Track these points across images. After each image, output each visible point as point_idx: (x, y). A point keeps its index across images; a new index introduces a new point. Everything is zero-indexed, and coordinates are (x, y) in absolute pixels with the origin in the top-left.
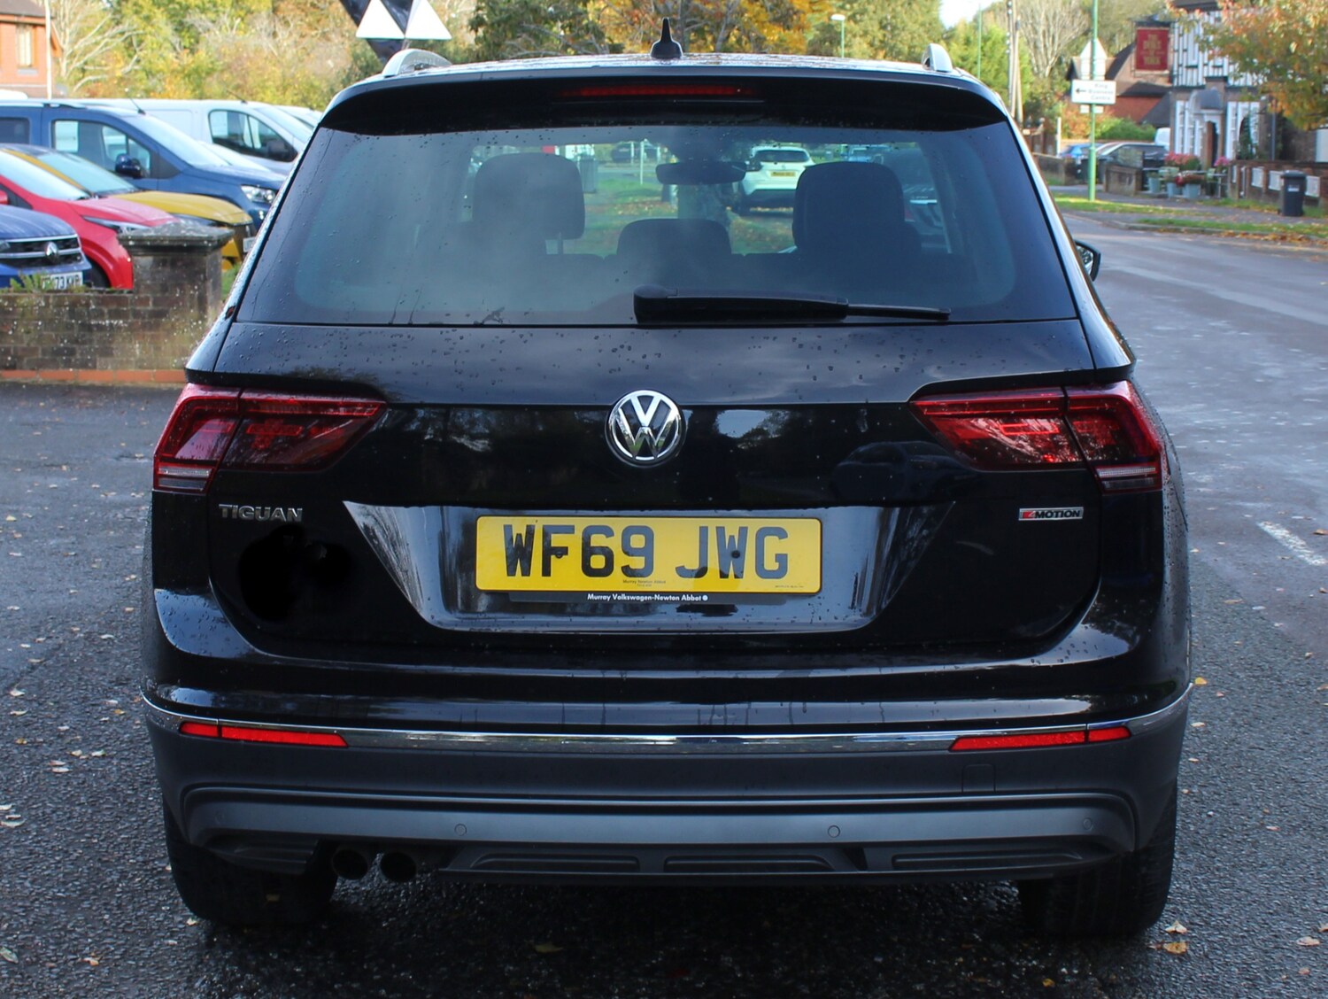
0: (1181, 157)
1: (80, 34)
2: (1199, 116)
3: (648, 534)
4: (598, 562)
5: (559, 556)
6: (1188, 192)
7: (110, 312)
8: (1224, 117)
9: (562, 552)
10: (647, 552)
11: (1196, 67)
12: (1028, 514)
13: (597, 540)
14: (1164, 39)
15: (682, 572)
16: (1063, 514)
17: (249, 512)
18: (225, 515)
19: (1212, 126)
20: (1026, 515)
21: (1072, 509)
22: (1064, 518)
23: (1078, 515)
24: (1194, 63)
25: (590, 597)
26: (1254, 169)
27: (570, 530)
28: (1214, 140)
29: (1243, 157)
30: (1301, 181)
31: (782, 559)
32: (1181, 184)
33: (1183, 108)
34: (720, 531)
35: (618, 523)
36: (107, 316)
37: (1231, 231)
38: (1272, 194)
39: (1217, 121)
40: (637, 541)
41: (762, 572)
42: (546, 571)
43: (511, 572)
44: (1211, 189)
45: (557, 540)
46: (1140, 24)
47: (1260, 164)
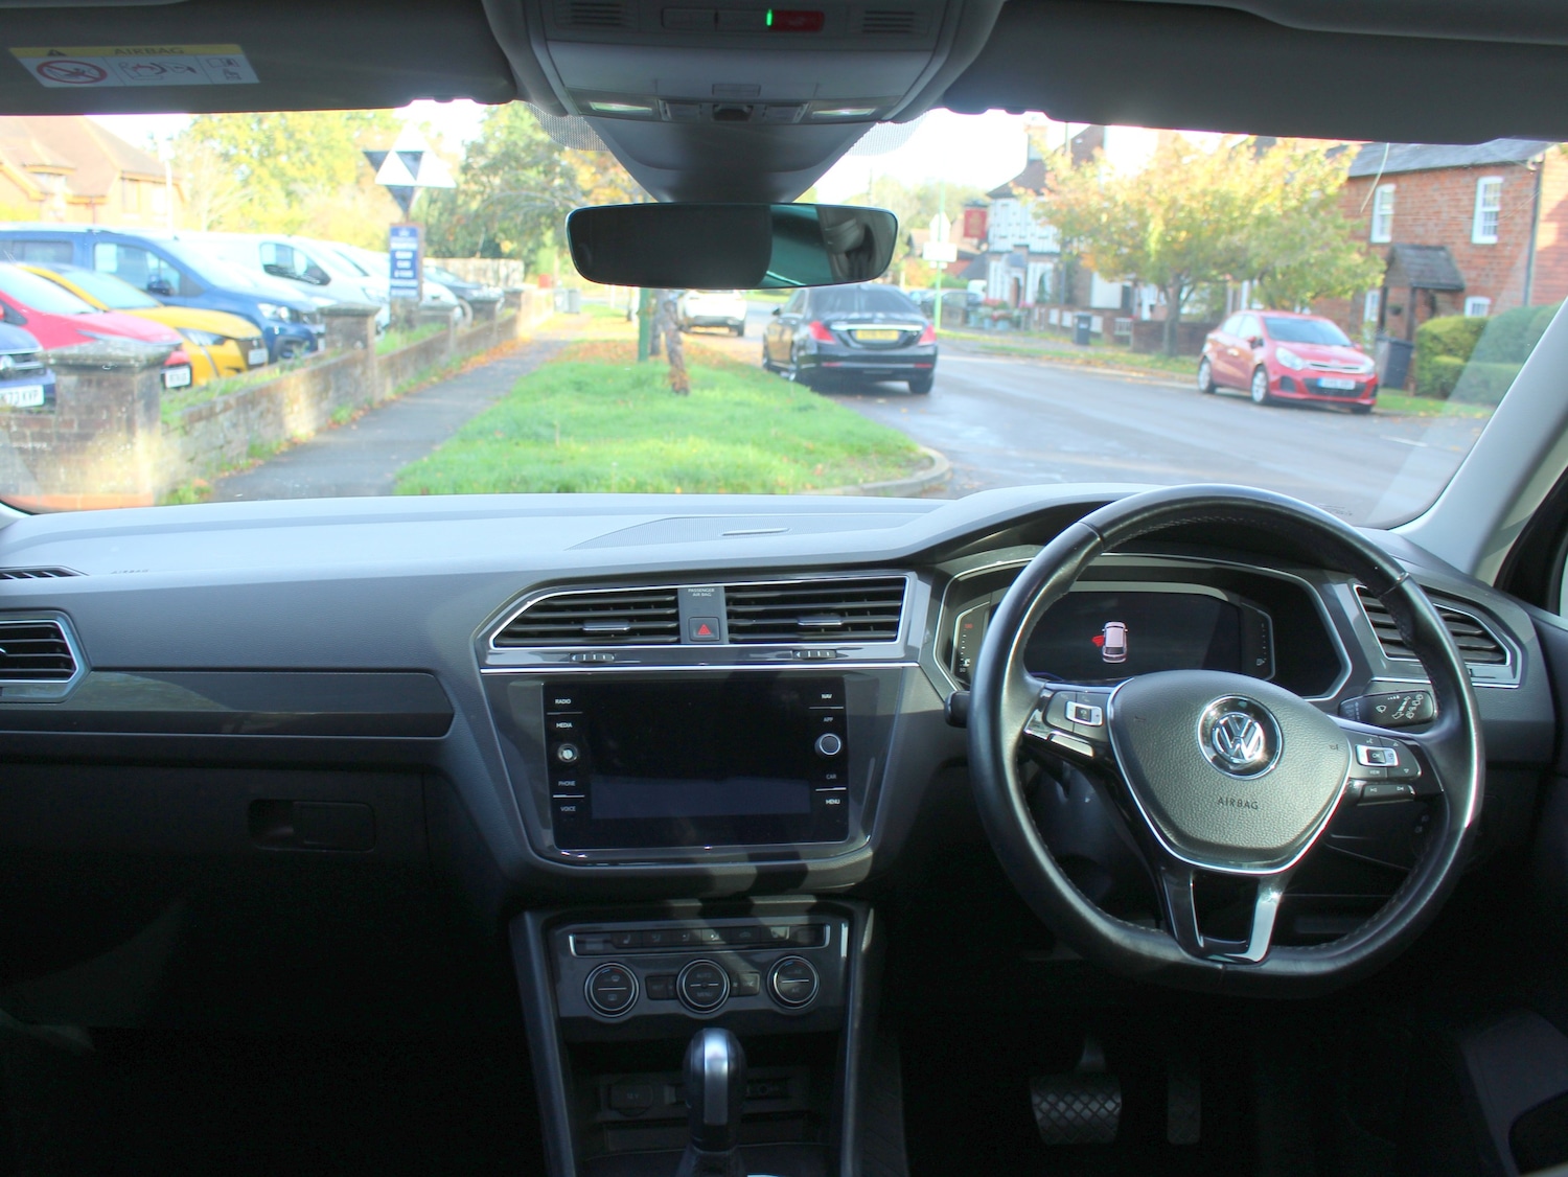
0: (994, 301)
1: (216, 195)
2: (1008, 272)
6: (1001, 325)
7: (33, 435)
8: (1026, 273)
11: (1004, 237)
14: (984, 216)
19: (1017, 280)
24: (1003, 234)
26: (1050, 311)
28: (1018, 289)
29: (1039, 302)
30: (1087, 320)
32: (995, 320)
33: (996, 267)
36: (29, 438)
38: (1065, 330)
39: (1020, 276)
44: (1016, 324)
46: (967, 205)
47: (1055, 307)
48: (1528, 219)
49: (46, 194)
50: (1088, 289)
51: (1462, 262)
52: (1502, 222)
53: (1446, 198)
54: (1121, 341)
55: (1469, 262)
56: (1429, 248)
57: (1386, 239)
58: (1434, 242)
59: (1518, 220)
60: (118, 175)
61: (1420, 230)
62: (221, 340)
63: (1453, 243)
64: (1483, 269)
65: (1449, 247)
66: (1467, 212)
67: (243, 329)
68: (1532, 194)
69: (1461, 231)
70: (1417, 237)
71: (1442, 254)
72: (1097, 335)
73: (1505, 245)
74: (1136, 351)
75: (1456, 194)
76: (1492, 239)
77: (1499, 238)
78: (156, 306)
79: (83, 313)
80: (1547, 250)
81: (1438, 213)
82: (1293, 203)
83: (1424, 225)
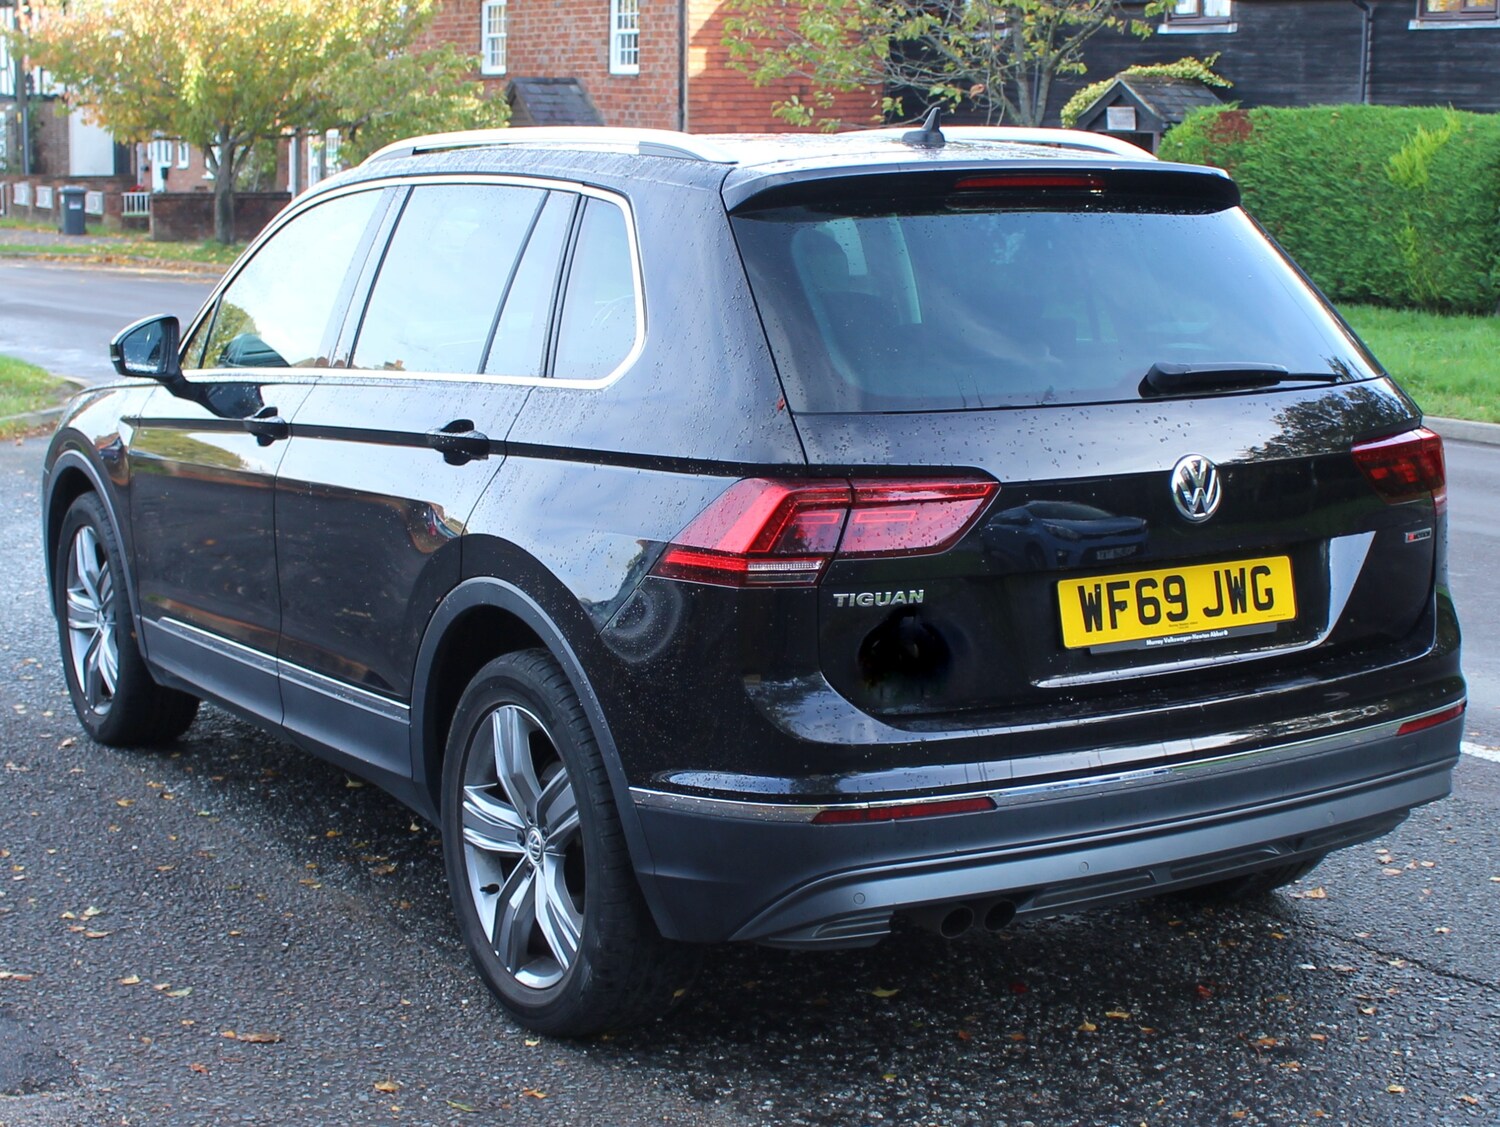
3: (1179, 580)
4: (1149, 611)
5: (1122, 610)
9: (1122, 605)
10: (1182, 598)
13: (1147, 592)
15: (1208, 612)
17: (865, 599)
18: (840, 603)
20: (1408, 538)
25: (1149, 643)
26: (16, 186)
27: (1125, 585)
30: (80, 196)
31: (1269, 592)
34: (1228, 573)
37: (49, 255)
38: (43, 213)
40: (1175, 589)
41: (1259, 606)
42: (1114, 625)
43: (1088, 629)
45: (1119, 595)
47: (22, 179)
48: (676, 45)
50: (64, 149)
51: (599, 98)
52: (641, 48)
53: (573, 16)
54: (136, 225)
55: (609, 98)
56: (556, 81)
57: (501, 70)
58: (562, 73)
59: (662, 45)
61: (544, 58)
63: (586, 74)
64: (627, 107)
65: (582, 80)
66: (600, 34)
68: (676, 12)
69: (594, 59)
70: (539, 67)
71: (573, 88)
72: (97, 219)
73: (650, 76)
74: (159, 238)
75: (586, 12)
76: (633, 69)
77: (641, 68)
80: (699, 80)
81: (566, 35)
82: (373, 25)
83: (547, 52)
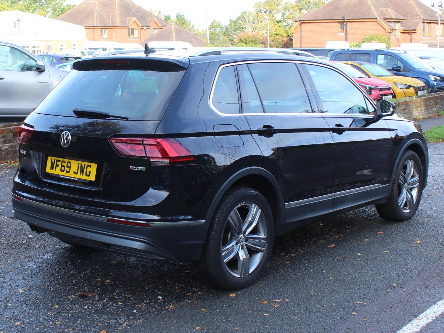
3: (70, 163)
4: (63, 169)
5: (58, 167)
10: (70, 168)
12: (132, 168)
13: (63, 164)
15: (74, 173)
16: (140, 169)
20: (131, 168)
21: (143, 168)
22: (141, 170)
23: (144, 169)
25: (60, 176)
27: (60, 161)
31: (90, 172)
34: (81, 164)
35: (67, 161)
40: (69, 165)
41: (86, 175)
42: (56, 170)
43: (51, 169)
45: (58, 163)
49: (392, 30)
60: (422, 21)
62: (409, 87)
67: (419, 83)
78: (392, 76)
79: (360, 77)
